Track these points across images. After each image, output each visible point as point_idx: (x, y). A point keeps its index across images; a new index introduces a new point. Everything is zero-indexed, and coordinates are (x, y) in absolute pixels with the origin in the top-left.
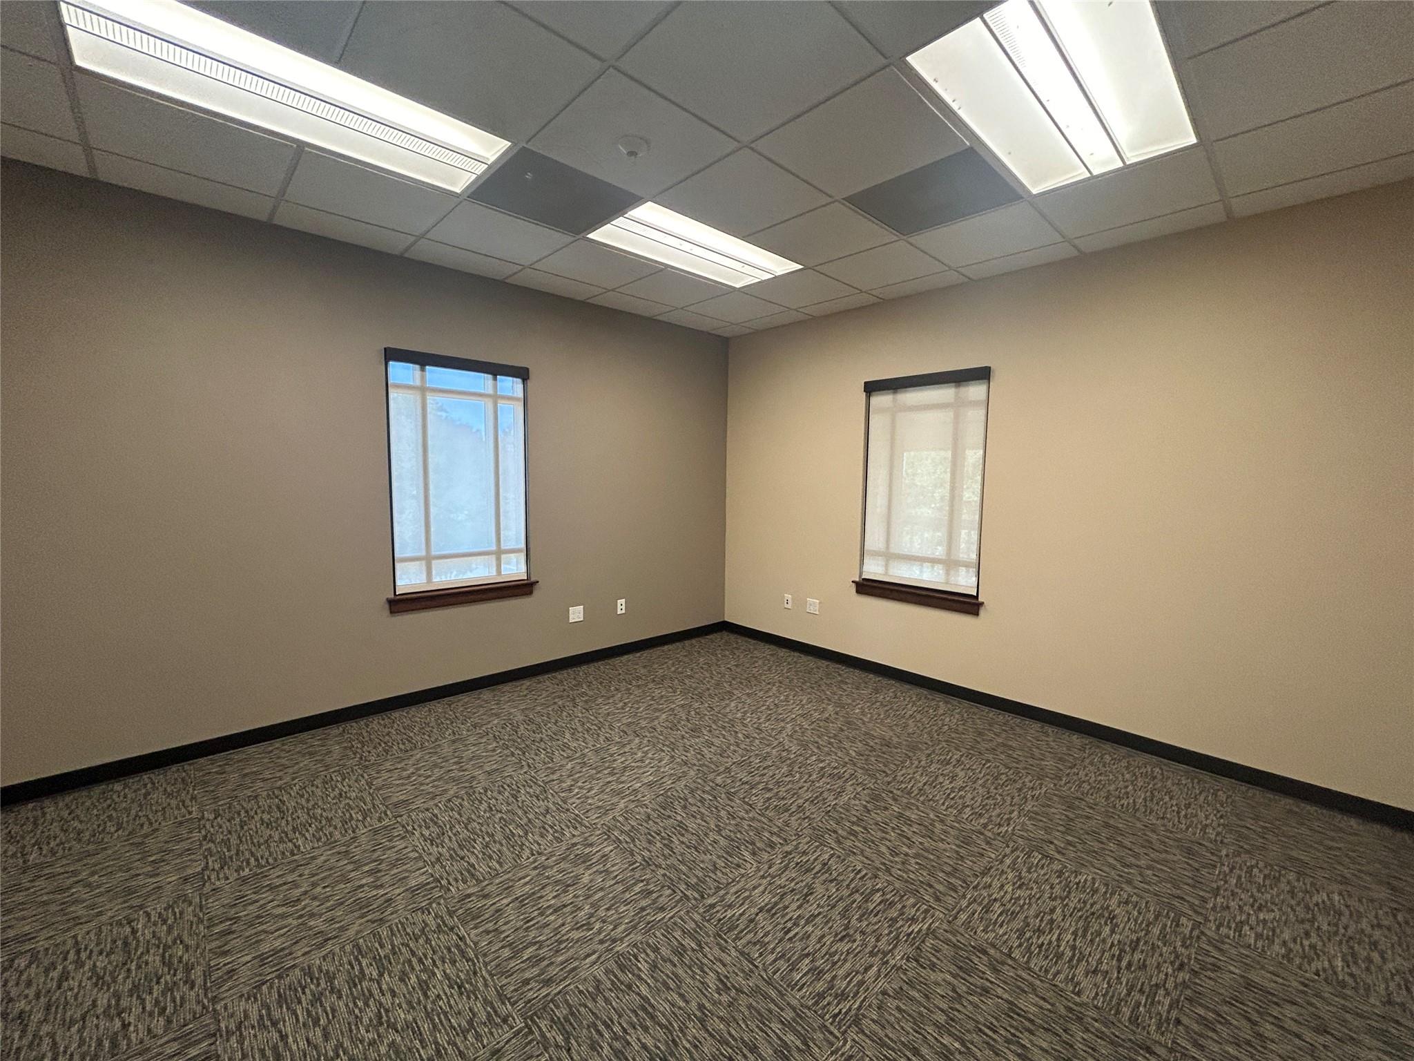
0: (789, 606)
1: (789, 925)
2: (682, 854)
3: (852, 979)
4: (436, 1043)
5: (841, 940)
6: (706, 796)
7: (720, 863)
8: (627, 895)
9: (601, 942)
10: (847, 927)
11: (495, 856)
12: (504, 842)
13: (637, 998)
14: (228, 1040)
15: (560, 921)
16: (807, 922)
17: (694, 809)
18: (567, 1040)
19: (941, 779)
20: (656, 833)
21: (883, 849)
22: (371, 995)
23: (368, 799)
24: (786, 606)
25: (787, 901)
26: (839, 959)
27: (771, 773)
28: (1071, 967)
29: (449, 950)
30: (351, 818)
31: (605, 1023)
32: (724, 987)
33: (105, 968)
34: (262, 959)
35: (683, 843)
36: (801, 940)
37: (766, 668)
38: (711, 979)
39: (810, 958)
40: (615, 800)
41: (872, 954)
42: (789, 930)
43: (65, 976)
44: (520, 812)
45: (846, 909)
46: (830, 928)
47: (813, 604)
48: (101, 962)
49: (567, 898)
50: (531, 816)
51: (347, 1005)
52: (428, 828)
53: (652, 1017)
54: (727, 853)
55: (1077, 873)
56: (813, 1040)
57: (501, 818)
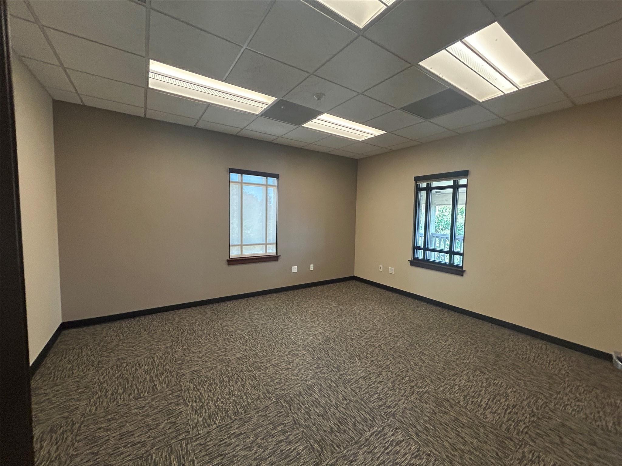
0: (381, 270)
1: (371, 383)
2: (332, 357)
3: (393, 403)
4: (248, 402)
5: (391, 390)
6: (343, 339)
7: (347, 361)
8: (311, 368)
9: (302, 381)
10: (393, 386)
11: (265, 351)
12: (268, 347)
13: (314, 398)
14: (185, 393)
15: (287, 373)
16: (378, 383)
17: (337, 343)
18: (290, 407)
19: (441, 341)
20: (323, 349)
21: (412, 363)
22: (227, 386)
23: (221, 329)
24: (380, 270)
25: (371, 376)
26: (389, 396)
27: (369, 333)
28: (484, 410)
29: (250, 377)
30: (216, 335)
31: (302, 404)
32: (345, 398)
33: (147, 369)
34: (193, 372)
35: (332, 353)
36: (375, 388)
37: (371, 295)
38: (340, 396)
39: (378, 394)
40: (308, 337)
41: (402, 396)
42: (371, 385)
43: (136, 370)
44: (273, 338)
45: (394, 381)
46: (387, 386)
47: (392, 270)
48: (146, 368)
49: (290, 366)
50: (277, 340)
51: (219, 388)
52: (242, 340)
53: (319, 404)
54: (349, 358)
55: (495, 380)
56: (376, 419)
57: (267, 339)
